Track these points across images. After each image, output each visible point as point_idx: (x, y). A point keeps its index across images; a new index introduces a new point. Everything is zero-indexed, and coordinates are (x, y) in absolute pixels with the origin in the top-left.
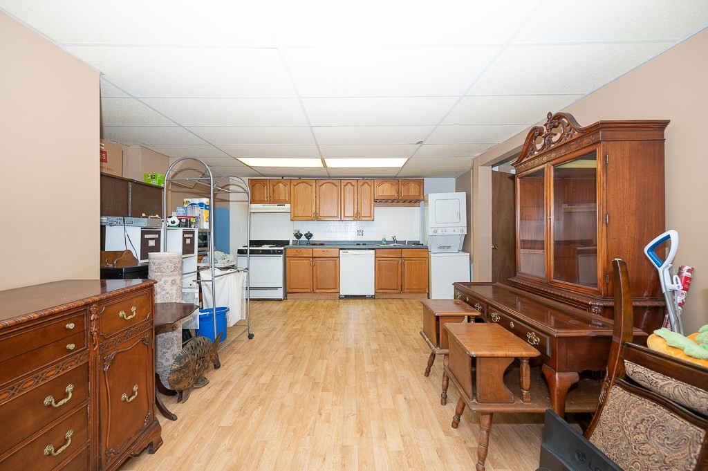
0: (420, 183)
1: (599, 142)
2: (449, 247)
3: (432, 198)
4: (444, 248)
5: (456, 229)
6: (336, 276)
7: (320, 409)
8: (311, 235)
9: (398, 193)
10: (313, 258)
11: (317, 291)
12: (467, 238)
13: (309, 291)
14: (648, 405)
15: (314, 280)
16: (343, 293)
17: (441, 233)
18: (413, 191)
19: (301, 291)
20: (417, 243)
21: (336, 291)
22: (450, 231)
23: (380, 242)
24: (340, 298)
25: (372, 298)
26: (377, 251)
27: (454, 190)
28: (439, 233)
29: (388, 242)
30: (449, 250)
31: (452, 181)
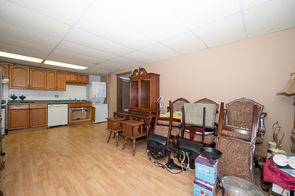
0: (88, 77)
1: (151, 77)
2: (99, 102)
3: (94, 83)
4: (98, 102)
5: (102, 95)
6: (45, 118)
7: (79, 161)
8: (25, 97)
9: (78, 80)
10: (29, 109)
11: (33, 126)
12: (106, 99)
13: (26, 127)
14: (162, 126)
15: (30, 121)
16: (49, 126)
17: (97, 97)
18: (85, 80)
19: (20, 128)
20: (85, 101)
21: (45, 125)
22: (101, 96)
23: (68, 101)
24: (47, 128)
25: (66, 125)
26: (69, 104)
27: (100, 81)
28: (97, 96)
29: (72, 101)
30: (99, 103)
31: (99, 78)
